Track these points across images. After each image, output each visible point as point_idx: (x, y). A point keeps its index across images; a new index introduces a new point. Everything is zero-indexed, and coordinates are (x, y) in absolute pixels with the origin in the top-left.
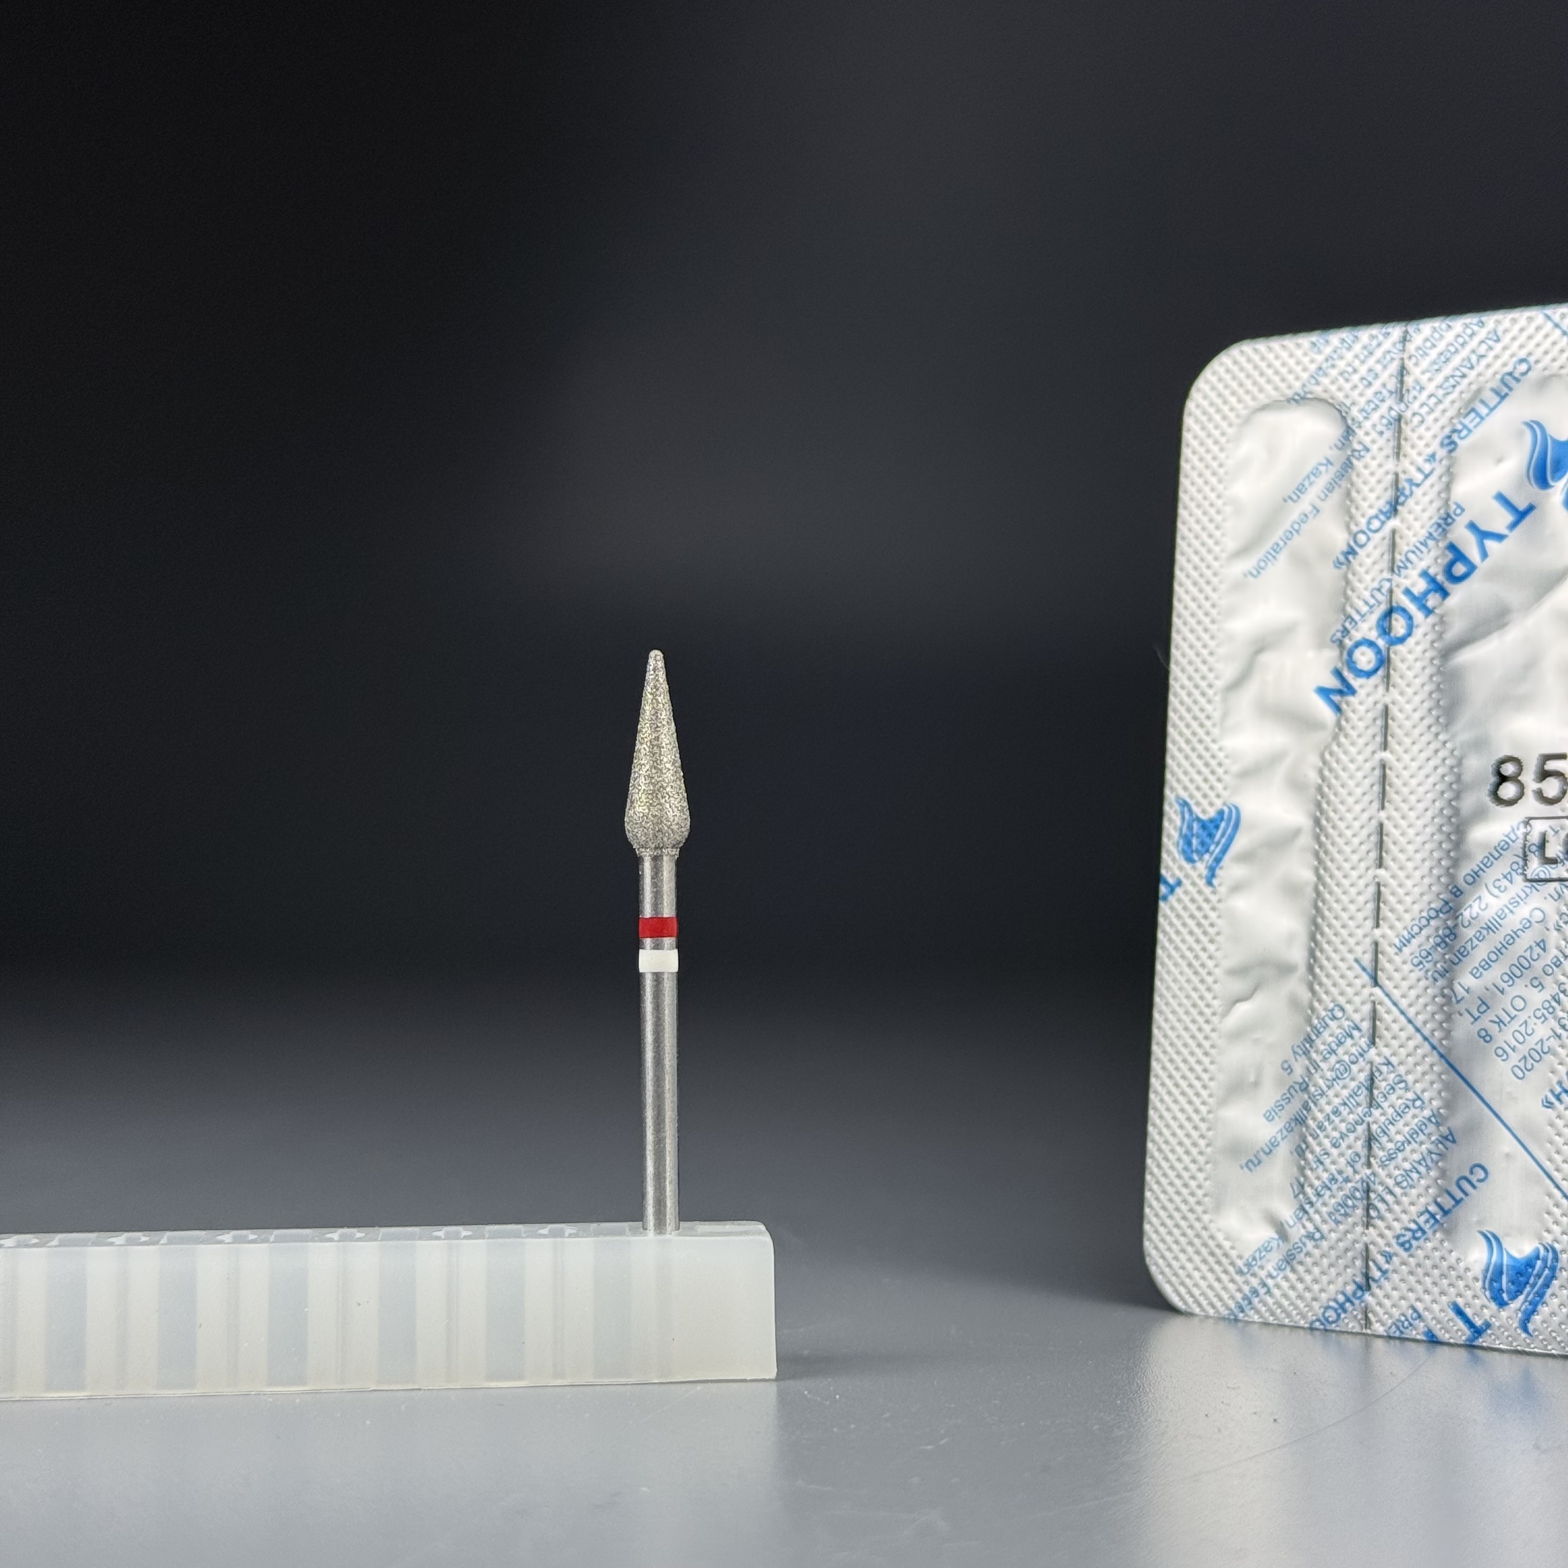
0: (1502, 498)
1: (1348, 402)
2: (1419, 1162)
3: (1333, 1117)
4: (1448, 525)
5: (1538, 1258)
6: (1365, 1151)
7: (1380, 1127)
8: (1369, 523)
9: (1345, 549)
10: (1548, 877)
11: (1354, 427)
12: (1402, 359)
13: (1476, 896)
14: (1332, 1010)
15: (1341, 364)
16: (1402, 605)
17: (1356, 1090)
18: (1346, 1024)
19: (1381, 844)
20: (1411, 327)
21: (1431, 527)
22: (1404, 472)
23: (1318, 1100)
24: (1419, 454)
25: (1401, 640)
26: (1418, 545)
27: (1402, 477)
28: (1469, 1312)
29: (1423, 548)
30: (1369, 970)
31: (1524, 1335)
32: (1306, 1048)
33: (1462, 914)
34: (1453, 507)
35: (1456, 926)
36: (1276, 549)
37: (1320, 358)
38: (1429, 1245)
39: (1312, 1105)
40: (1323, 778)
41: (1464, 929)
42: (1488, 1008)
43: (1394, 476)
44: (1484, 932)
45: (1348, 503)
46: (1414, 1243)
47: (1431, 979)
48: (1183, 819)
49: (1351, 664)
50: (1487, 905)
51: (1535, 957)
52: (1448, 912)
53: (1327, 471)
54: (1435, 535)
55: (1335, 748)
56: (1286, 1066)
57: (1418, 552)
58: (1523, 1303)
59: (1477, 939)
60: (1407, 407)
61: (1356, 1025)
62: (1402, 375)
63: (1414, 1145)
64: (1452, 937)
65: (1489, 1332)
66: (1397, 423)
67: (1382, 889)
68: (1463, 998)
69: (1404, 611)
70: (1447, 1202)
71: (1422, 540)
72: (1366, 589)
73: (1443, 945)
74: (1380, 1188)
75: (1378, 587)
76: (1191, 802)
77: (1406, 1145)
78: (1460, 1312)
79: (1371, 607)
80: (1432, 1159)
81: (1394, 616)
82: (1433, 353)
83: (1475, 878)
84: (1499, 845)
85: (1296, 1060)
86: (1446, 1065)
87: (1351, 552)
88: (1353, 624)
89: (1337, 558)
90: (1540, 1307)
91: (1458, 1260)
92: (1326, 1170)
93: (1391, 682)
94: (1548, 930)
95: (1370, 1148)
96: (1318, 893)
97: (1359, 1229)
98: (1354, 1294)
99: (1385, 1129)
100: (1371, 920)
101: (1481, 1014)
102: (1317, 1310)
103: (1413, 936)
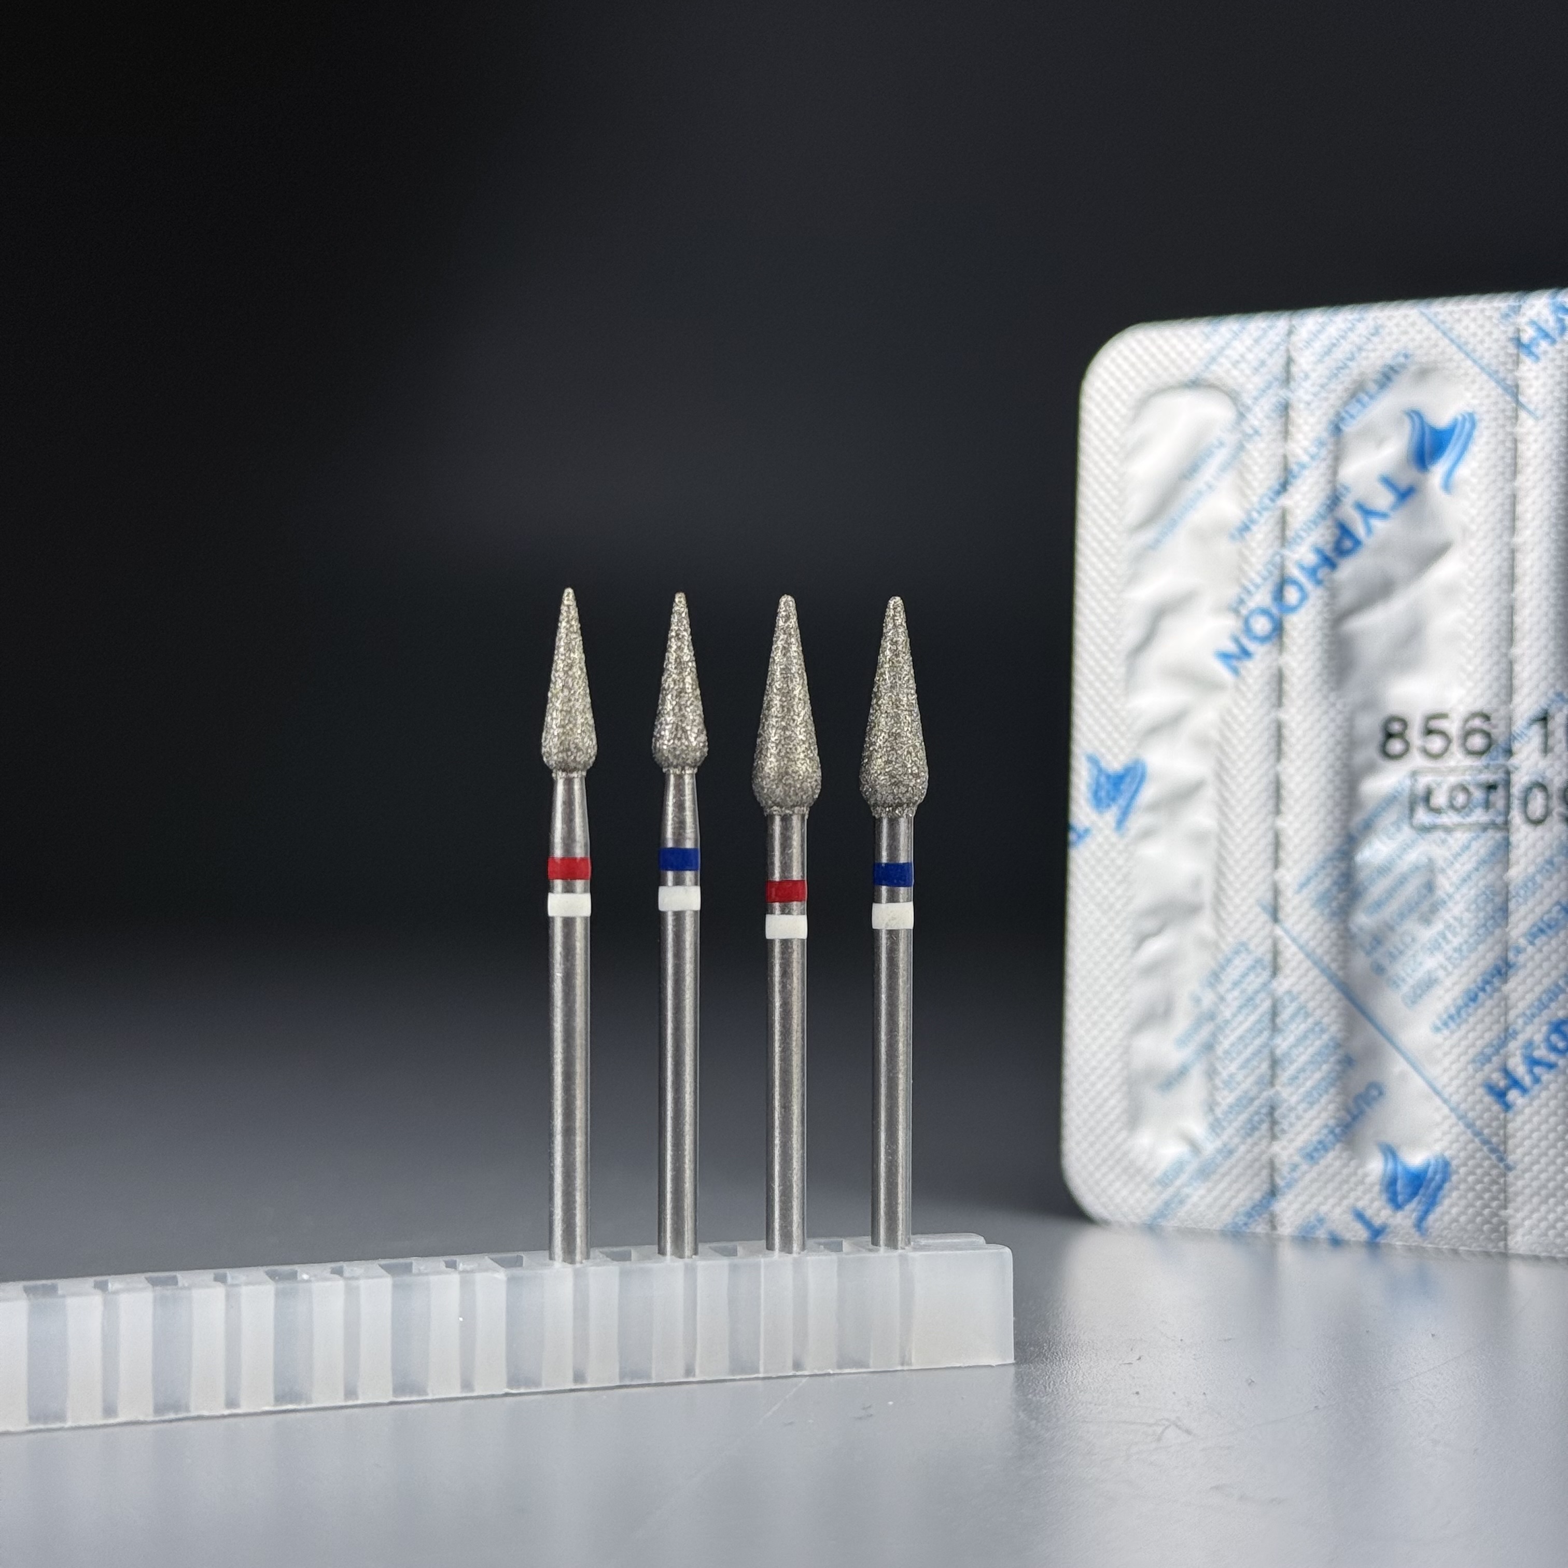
1: (1238, 388)
2: (1320, 1082)
3: (1238, 1043)
6: (1269, 1073)
7: (1283, 1051)
9: (1239, 525)
10: (1432, 825)
11: (1246, 413)
12: (1288, 351)
13: (1368, 843)
14: (1236, 947)
15: (1231, 353)
17: (1259, 1019)
18: (1248, 958)
19: (1278, 796)
20: (1296, 320)
21: (1320, 505)
22: (1293, 455)
23: (1224, 1029)
24: (1306, 438)
25: (1293, 609)
26: (1308, 522)
27: (1291, 460)
28: (1367, 1215)
29: (1313, 526)
30: (1268, 908)
32: (1213, 983)
33: (1356, 857)
35: (1350, 867)
36: (1173, 524)
38: (1330, 1156)
39: (1219, 1034)
40: (1223, 736)
41: (1358, 873)
42: (1380, 944)
43: (1282, 459)
44: (1376, 875)
45: (1242, 482)
46: (1316, 1154)
47: (1326, 918)
50: (1377, 852)
51: (1423, 896)
52: (1343, 854)
53: (1221, 452)
54: (1324, 514)
55: (1233, 707)
56: (1195, 998)
57: (1307, 530)
59: (1370, 881)
60: (1293, 393)
61: (1258, 959)
62: (1288, 365)
63: (1314, 1067)
64: (1347, 878)
65: (1386, 1231)
66: (1284, 408)
67: (1280, 836)
68: (1356, 936)
70: (1346, 1118)
71: (1311, 518)
72: (1259, 562)
73: (1338, 887)
74: (1283, 1107)
75: (1270, 559)
77: (1307, 1067)
79: (1264, 579)
80: (1332, 1078)
82: (1317, 345)
83: (1368, 827)
84: (1387, 797)
85: (1204, 993)
86: (1341, 995)
87: (1245, 527)
88: (1248, 593)
89: (1232, 533)
91: (1357, 1168)
92: (1233, 1091)
93: (1284, 647)
94: (1433, 873)
95: (1273, 1070)
96: (1222, 844)
97: (1265, 1142)
98: (1261, 1201)
99: (1288, 1053)
100: (1270, 865)
101: (1374, 948)
102: (1226, 1217)
103: (1309, 879)
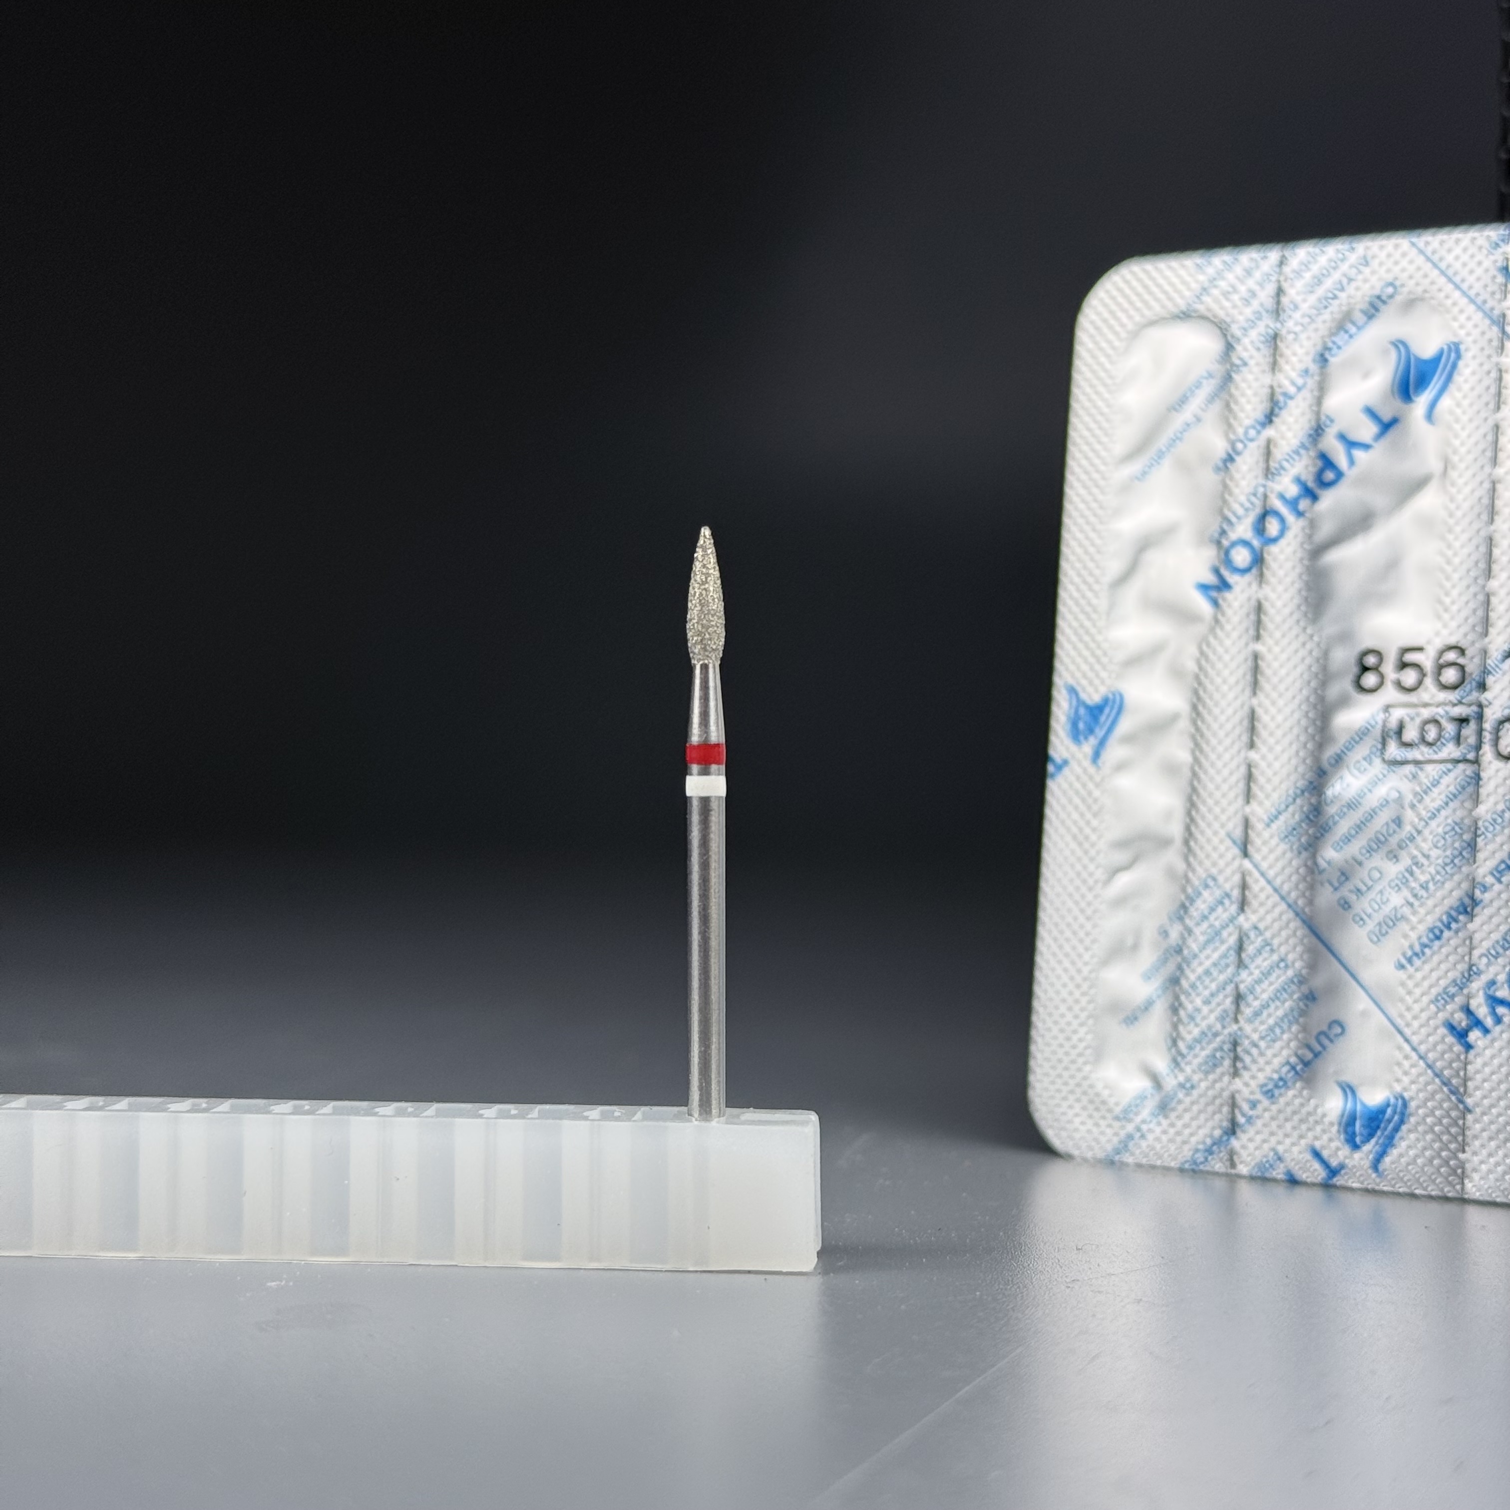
0: (1370, 412)
1: (1228, 320)
2: (1282, 1019)
3: (1204, 978)
4: (1320, 435)
5: (1388, 1105)
6: (1233, 1008)
7: (1247, 987)
8: (1246, 433)
9: (1224, 456)
10: (1403, 759)
11: (1234, 343)
12: (1279, 281)
13: (1339, 776)
14: (1205, 880)
15: (1222, 284)
16: (1276, 508)
17: (1226, 953)
18: (1218, 892)
19: (1252, 729)
20: (1287, 253)
21: (1304, 436)
22: (1280, 386)
23: (1191, 962)
24: (1294, 369)
25: (1274, 540)
26: (1291, 453)
27: (1277, 390)
28: (1325, 1154)
29: (1296, 457)
30: (1239, 842)
31: (1374, 1175)
32: (1181, 915)
33: (1325, 793)
34: (1324, 419)
35: (1319, 803)
36: (1161, 455)
37: (1203, 279)
38: (1291, 1093)
39: (1185, 967)
40: (1201, 668)
41: (1327, 807)
42: (1347, 879)
43: (1269, 391)
44: (1345, 810)
45: (1227, 413)
46: (1277, 1091)
47: (1296, 852)
48: (1071, 704)
49: (1227, 561)
50: (1348, 785)
51: (1391, 832)
52: (1313, 790)
53: (1208, 383)
54: (1307, 444)
55: (1211, 639)
56: (1162, 931)
57: (1291, 461)
58: (1374, 1147)
59: (1339, 816)
60: (1283, 325)
61: (1226, 894)
62: (1279, 296)
63: (1278, 1003)
64: (1316, 814)
65: (1343, 1172)
66: (1273, 340)
67: (1253, 769)
68: (1324, 870)
69: (1277, 514)
70: (1309, 1056)
71: (1294, 449)
72: (1242, 493)
73: (1307, 821)
74: (1246, 1042)
75: (1253, 491)
76: (1078, 689)
77: (1270, 1003)
78: (1317, 1154)
80: (1293, 1016)
81: (1269, 518)
82: (1308, 275)
83: (1339, 760)
84: (1359, 730)
85: (1171, 926)
86: (1308, 931)
87: (1229, 459)
88: (1230, 525)
89: (1217, 464)
90: (1389, 1150)
91: (1317, 1107)
92: (1197, 1026)
93: (1264, 580)
94: (1403, 808)
95: (1238, 1005)
96: (1195, 774)
97: (1226, 1079)
98: (1221, 1137)
99: (1252, 988)
100: (1242, 798)
101: (1341, 884)
102: (1187, 1153)
103: (1280, 813)
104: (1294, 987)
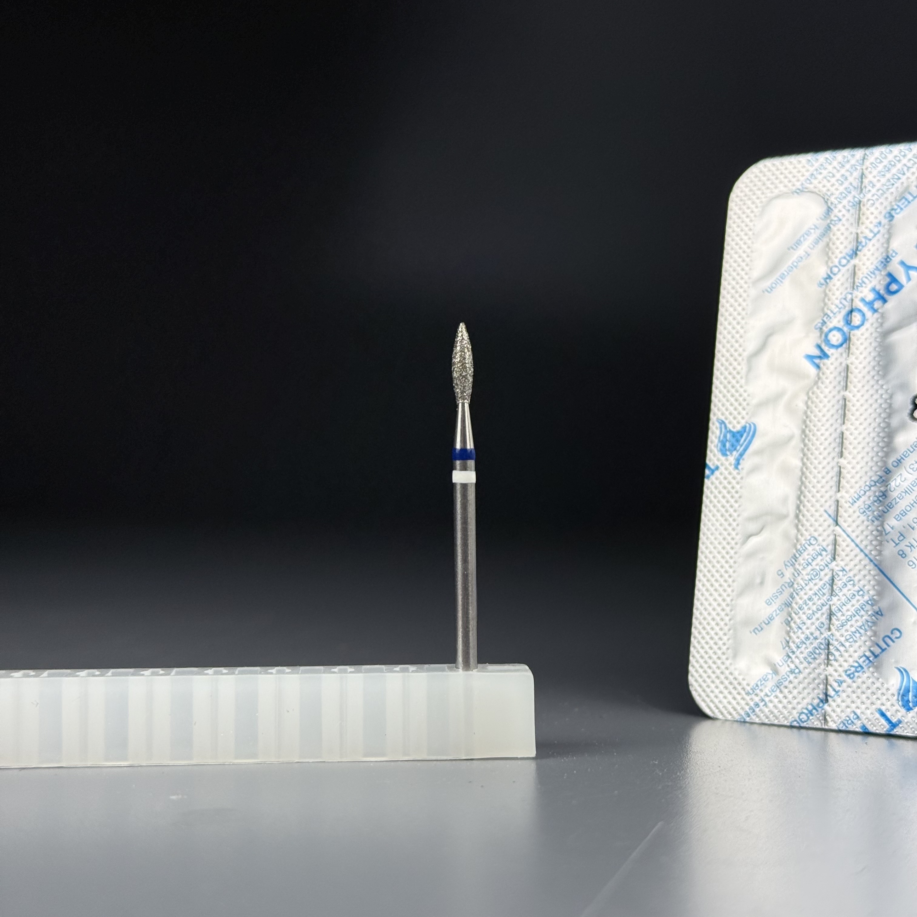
1: (829, 193)
2: (861, 627)
3: (808, 602)
4: (888, 262)
6: (828, 621)
7: (837, 607)
8: (840, 262)
9: (825, 276)
11: (832, 207)
12: (862, 169)
13: (899, 474)
14: (810, 540)
15: (825, 172)
16: (858, 307)
17: (823, 586)
18: (817, 548)
19: (842, 444)
21: (878, 262)
22: (862, 233)
23: (799, 592)
24: (871, 223)
25: (858, 327)
26: (869, 273)
27: (861, 236)
28: (888, 714)
29: (873, 276)
30: (833, 516)
32: (793, 562)
33: (890, 484)
34: (891, 252)
35: (886, 491)
36: (783, 277)
37: (812, 169)
38: (866, 675)
39: (795, 594)
40: (808, 407)
41: (891, 493)
42: (905, 538)
43: (856, 235)
44: (904, 494)
45: (827, 250)
46: (856, 674)
47: (871, 521)
49: (827, 341)
50: (905, 479)
52: (882, 482)
53: (815, 233)
54: (880, 268)
55: (815, 389)
56: (780, 573)
57: (869, 277)
59: (899, 498)
60: (865, 196)
61: (824, 548)
62: (862, 178)
63: (858, 617)
64: (884, 497)
65: (900, 725)
66: (858, 205)
67: (842, 470)
68: (889, 532)
69: (860, 311)
70: (877, 651)
71: (872, 270)
72: (837, 299)
73: (878, 502)
74: (836, 643)
75: (844, 297)
76: (727, 422)
77: (853, 617)
78: (883, 715)
79: (840, 309)
80: (868, 625)
81: (854, 314)
82: (880, 167)
83: (899, 462)
84: (913, 444)
85: (786, 569)
86: (878, 571)
87: (829, 277)
88: (829, 318)
89: (820, 282)
91: (883, 684)
92: (803, 633)
93: (851, 352)
95: (830, 619)
96: (803, 473)
97: (822, 667)
98: (818, 705)
99: (840, 608)
100: (834, 489)
101: (900, 541)
102: (795, 715)
103: (860, 497)
104: (868, 607)
